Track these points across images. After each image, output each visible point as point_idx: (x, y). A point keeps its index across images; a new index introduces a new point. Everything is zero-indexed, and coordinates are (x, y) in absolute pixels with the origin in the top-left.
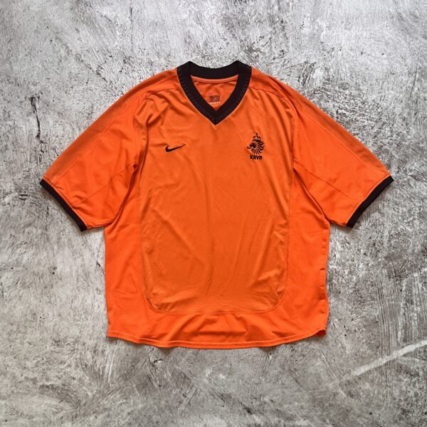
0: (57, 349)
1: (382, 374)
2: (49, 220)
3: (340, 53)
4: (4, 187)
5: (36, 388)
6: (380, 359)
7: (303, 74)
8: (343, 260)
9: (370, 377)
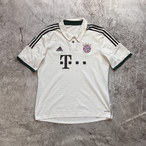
0: (26, 112)
1: (135, 121)
2: (24, 68)
3: (121, 16)
4: (10, 57)
5: (18, 125)
6: (135, 116)
7: (109, 22)
8: (122, 83)
9: (132, 122)
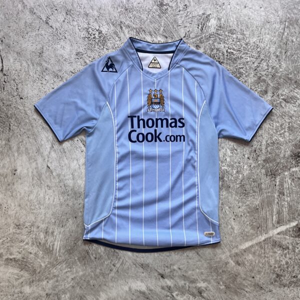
0: (18, 231)
1: (261, 248)
2: (11, 134)
3: (229, 7)
5: (2, 261)
6: (260, 237)
7: (201, 23)
8: (232, 163)
9: (253, 250)
